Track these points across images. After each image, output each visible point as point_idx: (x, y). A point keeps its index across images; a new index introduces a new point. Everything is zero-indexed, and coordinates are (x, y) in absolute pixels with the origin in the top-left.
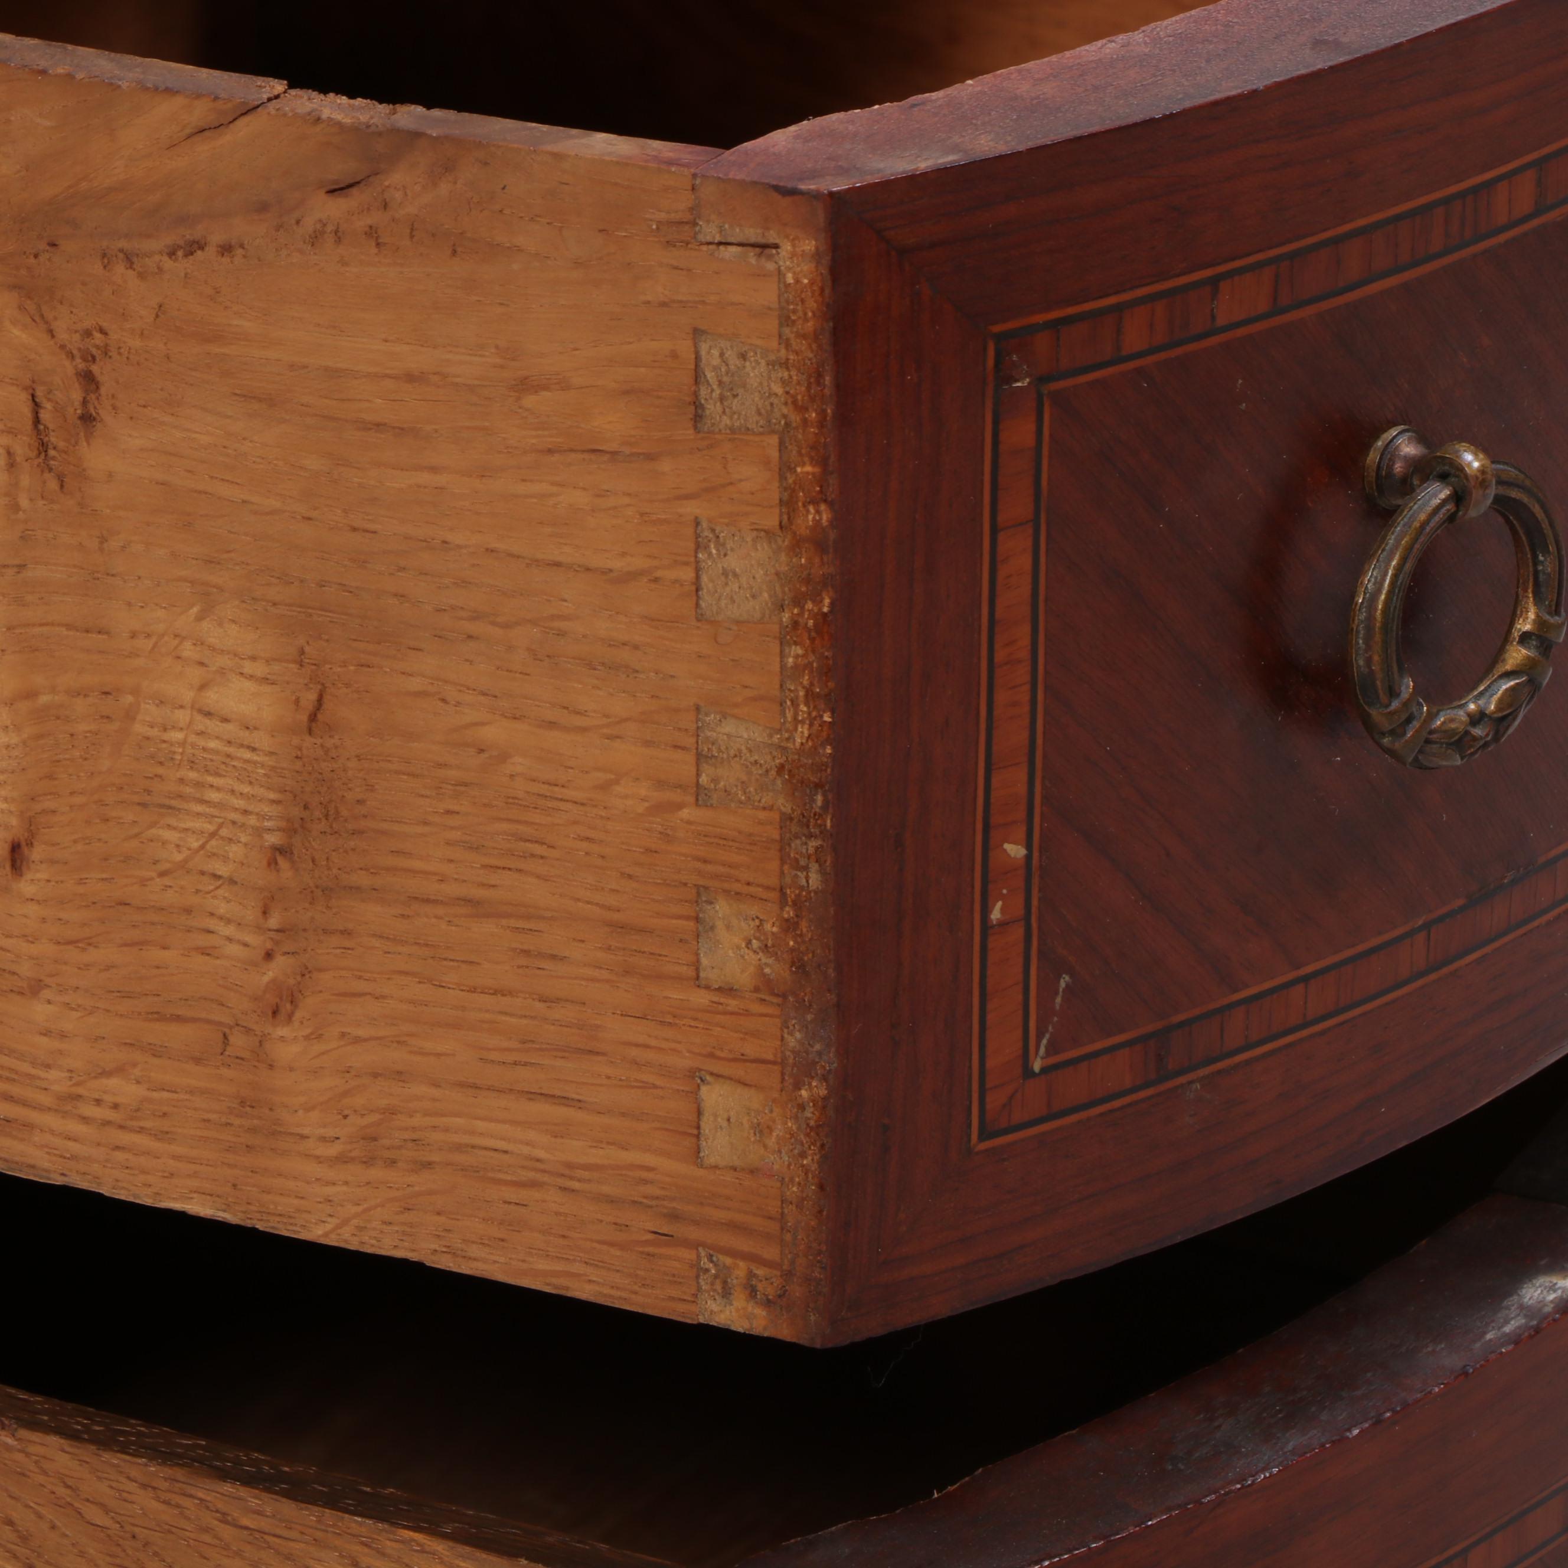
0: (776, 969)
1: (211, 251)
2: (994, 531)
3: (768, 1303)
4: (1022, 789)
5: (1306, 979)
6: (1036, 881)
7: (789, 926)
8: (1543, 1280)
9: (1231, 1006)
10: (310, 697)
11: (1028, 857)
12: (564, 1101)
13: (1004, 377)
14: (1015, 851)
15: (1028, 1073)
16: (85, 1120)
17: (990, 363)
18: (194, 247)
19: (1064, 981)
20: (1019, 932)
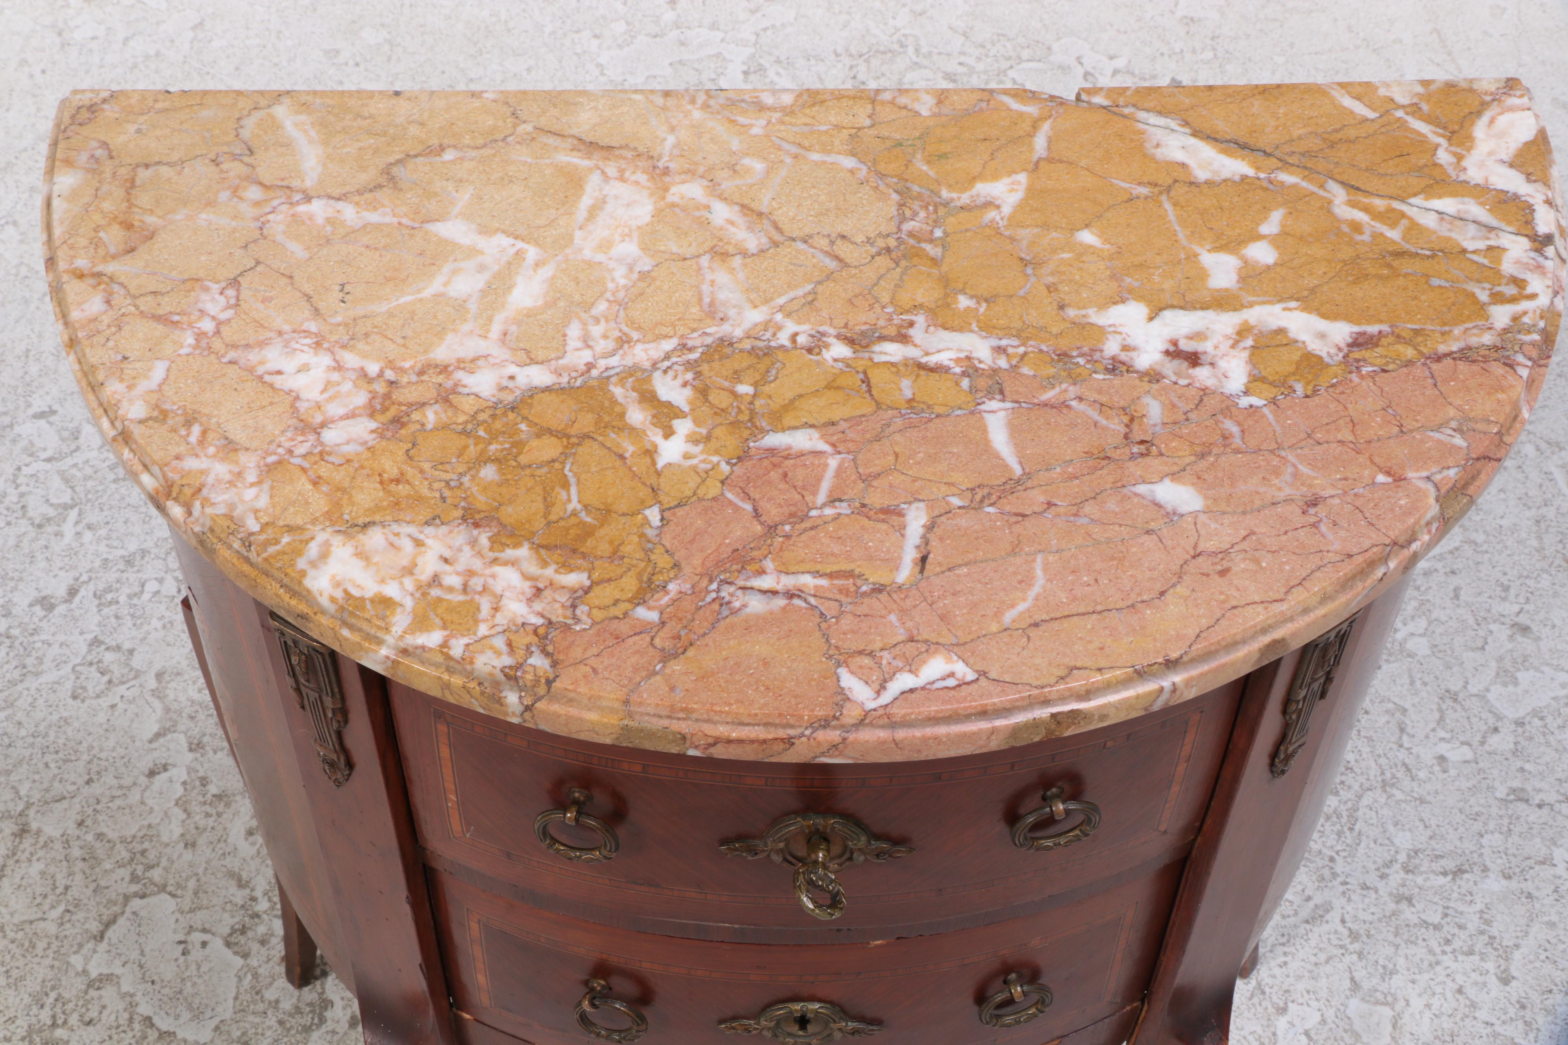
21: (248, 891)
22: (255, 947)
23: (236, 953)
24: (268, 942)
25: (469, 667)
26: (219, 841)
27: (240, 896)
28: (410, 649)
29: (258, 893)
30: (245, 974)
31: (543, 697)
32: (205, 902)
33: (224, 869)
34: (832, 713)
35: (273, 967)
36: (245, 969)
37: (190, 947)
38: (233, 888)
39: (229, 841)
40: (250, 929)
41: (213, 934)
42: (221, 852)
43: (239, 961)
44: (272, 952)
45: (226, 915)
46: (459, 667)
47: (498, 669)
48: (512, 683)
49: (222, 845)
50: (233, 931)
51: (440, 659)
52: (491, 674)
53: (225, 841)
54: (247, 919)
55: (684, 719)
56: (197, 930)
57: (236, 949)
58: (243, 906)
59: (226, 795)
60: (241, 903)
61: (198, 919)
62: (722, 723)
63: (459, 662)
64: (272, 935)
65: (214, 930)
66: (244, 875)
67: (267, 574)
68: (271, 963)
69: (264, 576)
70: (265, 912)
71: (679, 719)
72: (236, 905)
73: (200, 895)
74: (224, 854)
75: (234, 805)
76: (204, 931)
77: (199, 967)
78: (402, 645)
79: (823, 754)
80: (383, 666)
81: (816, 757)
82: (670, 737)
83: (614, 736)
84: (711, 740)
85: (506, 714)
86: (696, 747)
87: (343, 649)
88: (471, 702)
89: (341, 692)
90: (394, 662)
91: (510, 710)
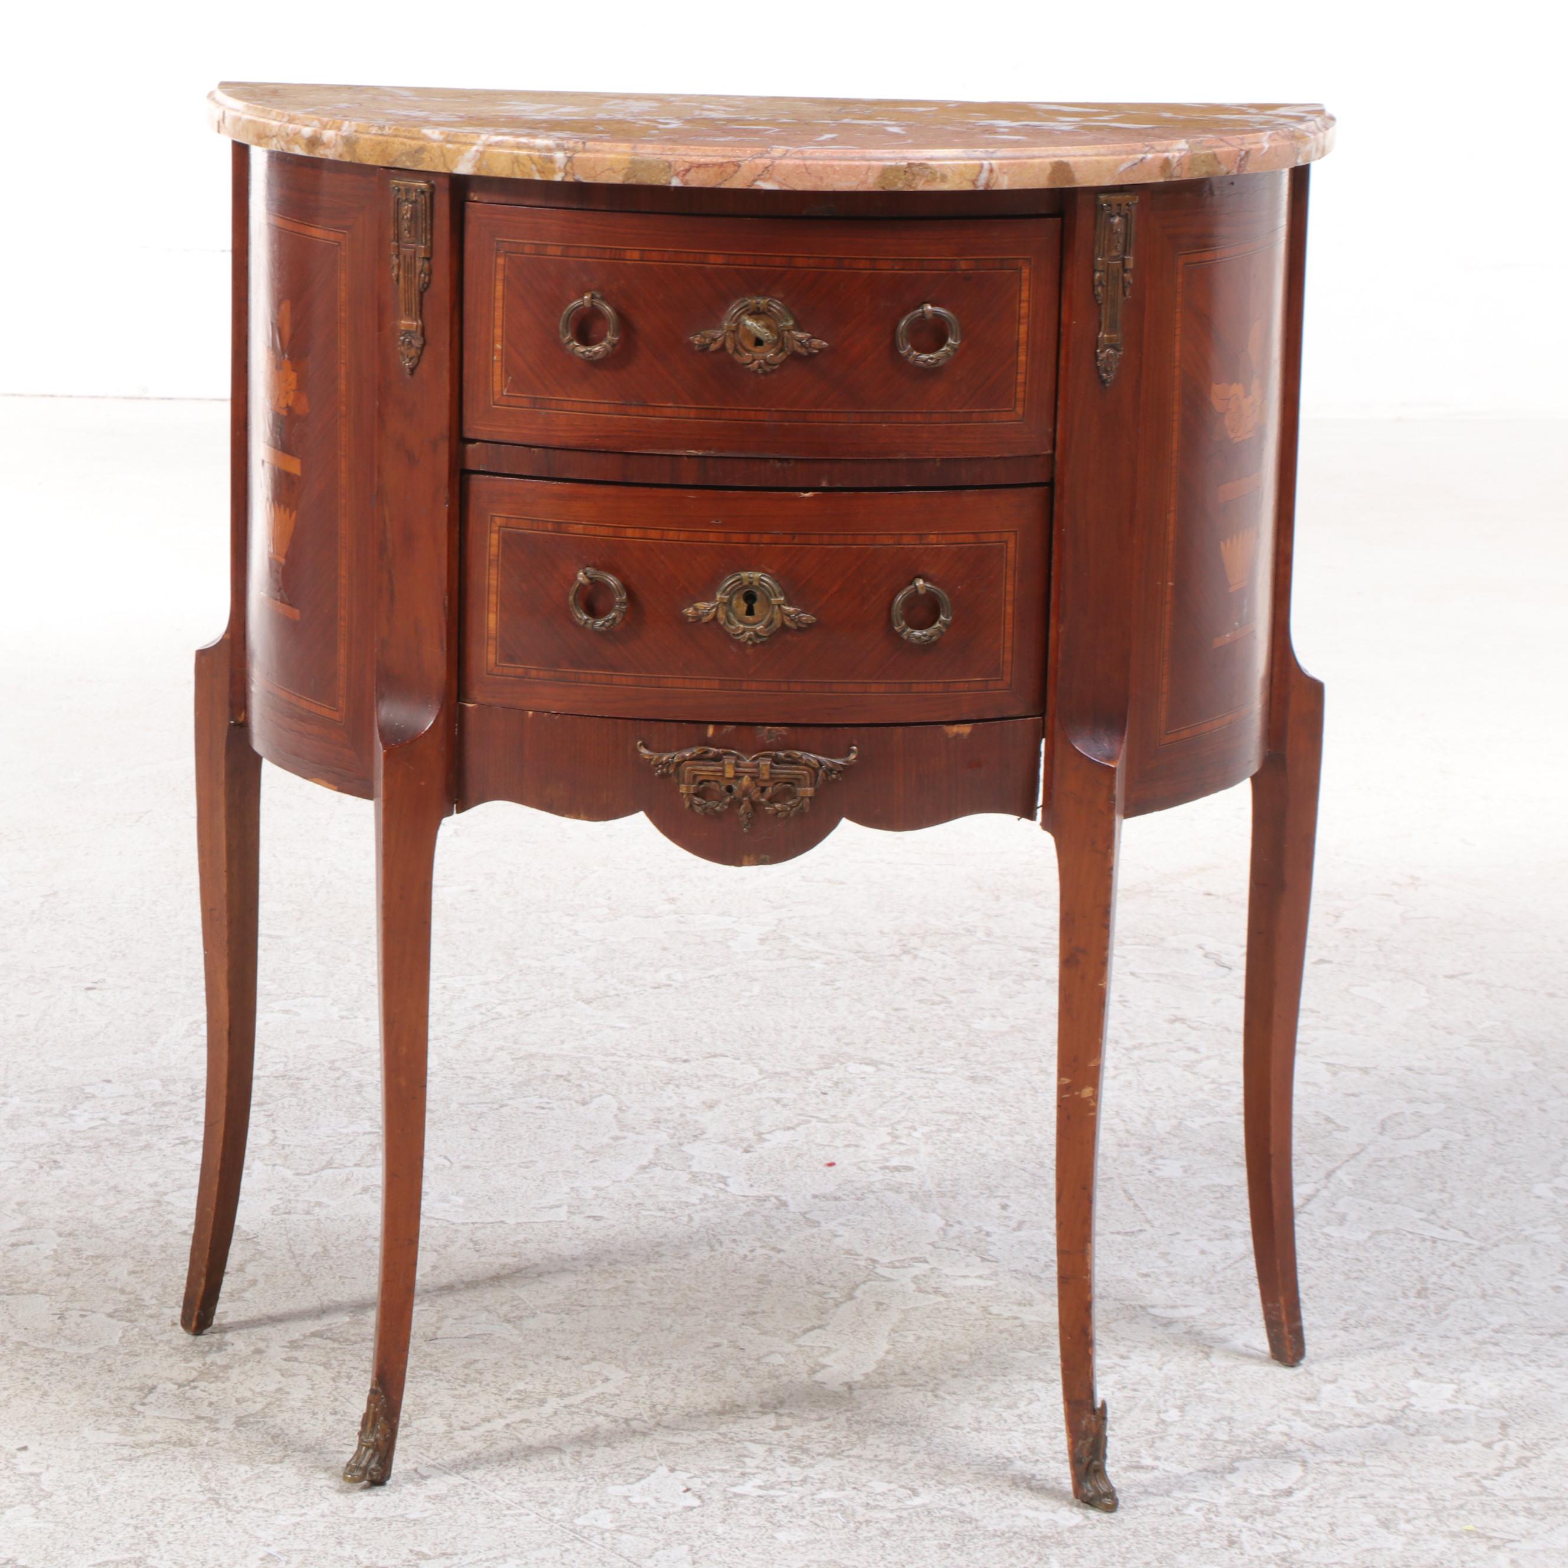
31: (579, 150)
52: (545, 146)
69: (394, 139)
79: (759, 177)
80: (473, 162)
81: (755, 180)
82: (661, 166)
83: (625, 171)
84: (687, 166)
85: (554, 172)
86: (677, 174)
87: (445, 165)
88: (531, 170)
89: (431, 239)
90: (482, 153)
91: (557, 165)
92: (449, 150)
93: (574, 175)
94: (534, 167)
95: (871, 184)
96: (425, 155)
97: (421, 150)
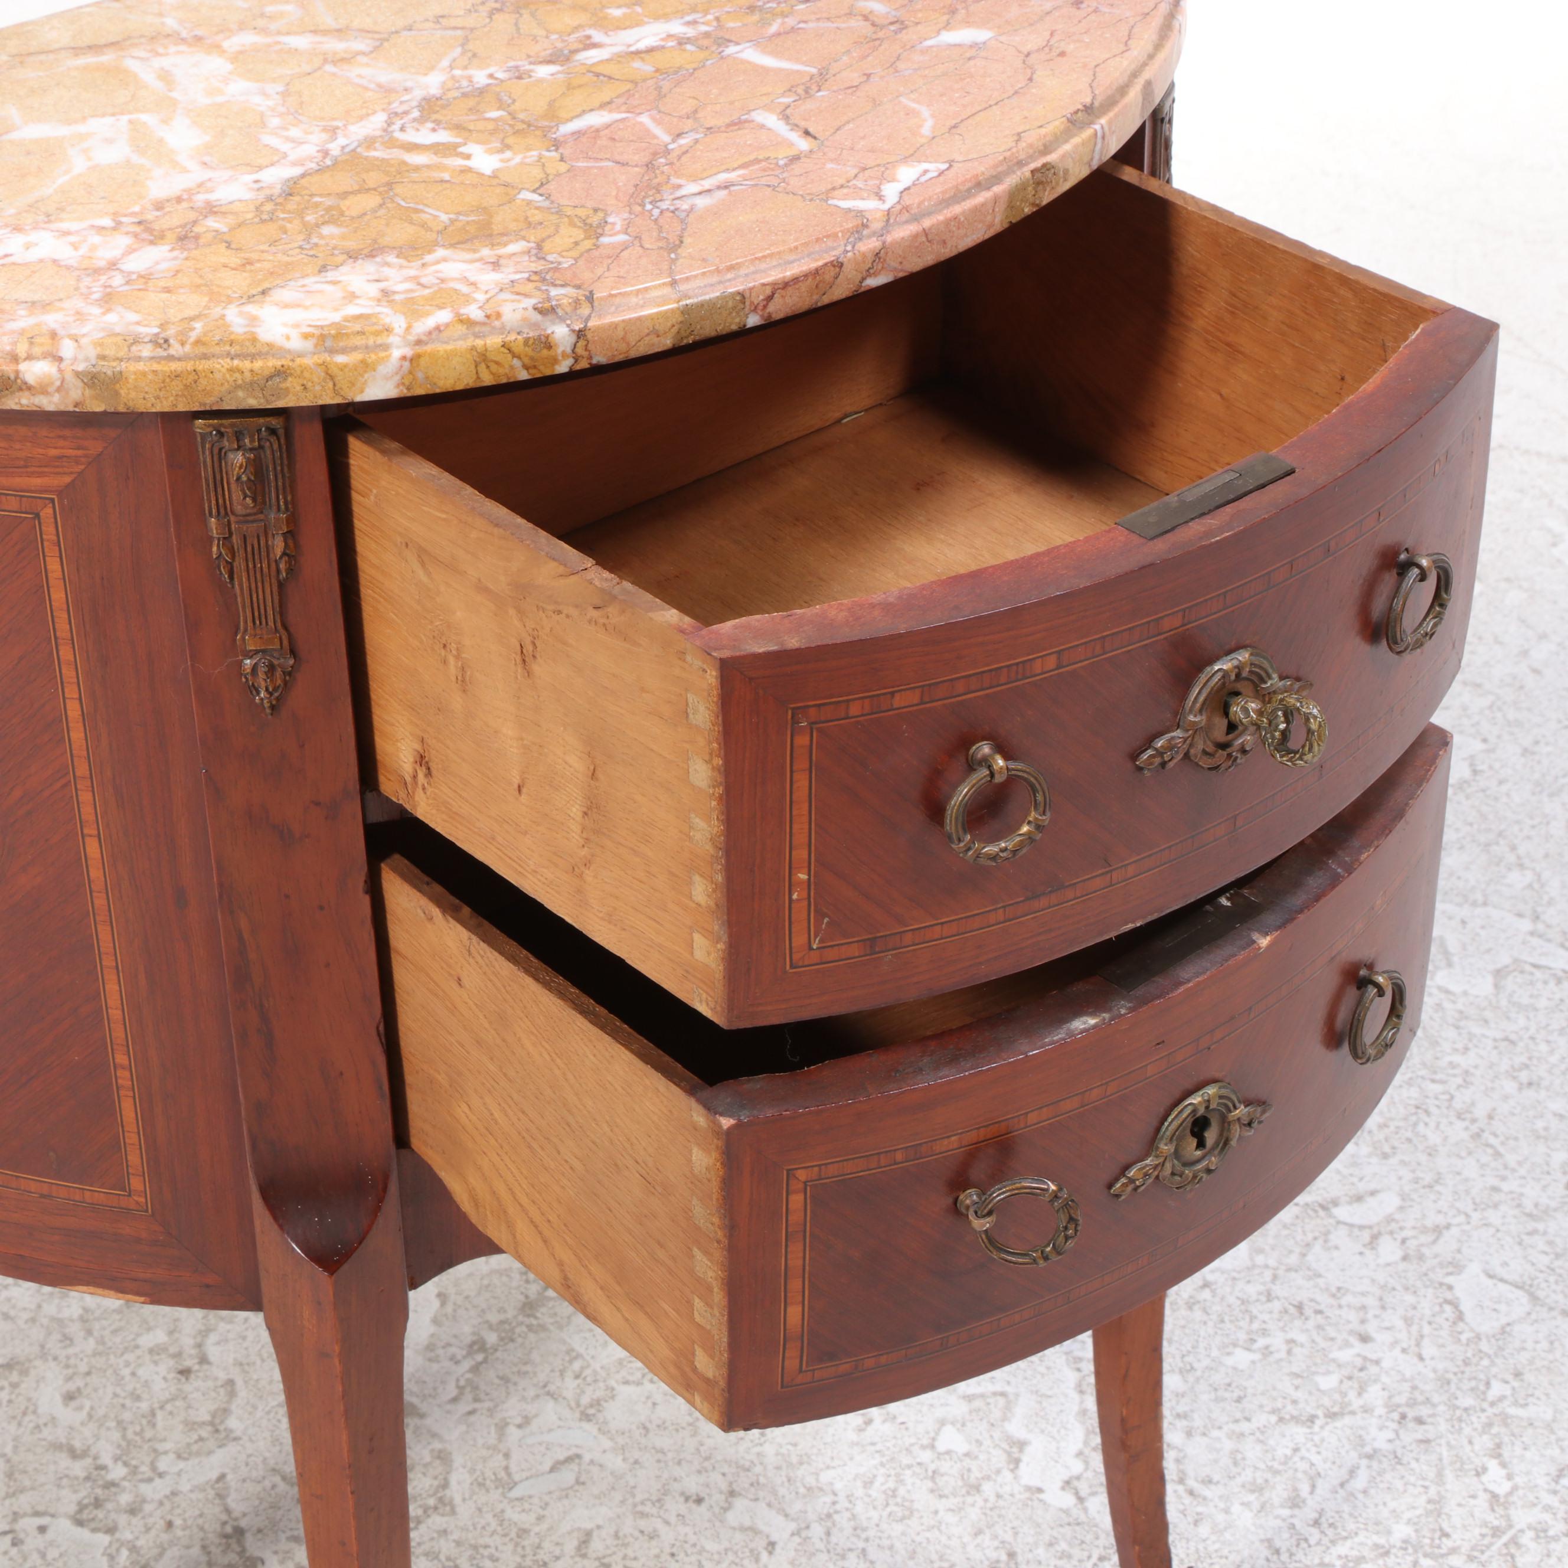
0: (712, 903)
1: (563, 616)
2: (792, 772)
3: (711, 1009)
4: (806, 856)
5: (942, 924)
6: (812, 887)
7: (714, 891)
8: (1084, 1019)
9: (904, 932)
10: (592, 768)
11: (809, 879)
12: (658, 923)
13: (795, 721)
14: (803, 876)
15: (811, 948)
16: (539, 880)
17: (789, 717)
18: (560, 612)
19: (826, 920)
20: (805, 903)
21: (88, 1461)
22: (122, 1519)
23: (94, 1530)
24: (141, 1510)
25: (497, 323)
26: (24, 1414)
27: (79, 1468)
28: (424, 338)
29: (106, 1459)
30: (118, 1550)
31: (589, 316)
32: (27, 1483)
33: (44, 1443)
34: (860, 222)
35: (158, 1536)
36: (115, 1546)
37: (22, 1536)
38: (64, 1461)
39: (40, 1411)
40: (107, 1500)
41: (53, 1516)
42: (32, 1425)
43: (104, 1539)
44: (151, 1521)
45: (65, 1492)
46: (486, 329)
47: (531, 309)
48: (550, 317)
49: (30, 1417)
50: (82, 1507)
51: (461, 329)
52: (525, 319)
53: (34, 1412)
54: (99, 1491)
55: (735, 279)
56: (25, 1515)
57: (93, 1525)
58: (87, 1478)
59: (18, 1363)
60: (82, 1474)
61: (24, 1502)
62: (770, 269)
63: (484, 324)
64: (144, 1501)
65: (52, 1511)
66: (77, 1444)
67: (205, 357)
68: (153, 1532)
69: (203, 361)
70: (124, 1479)
71: (730, 280)
72: (77, 1478)
73: (17, 1475)
74: (37, 1427)
75: (33, 1372)
76: (37, 1514)
77: (43, 1555)
78: (412, 338)
79: (869, 273)
80: (397, 378)
81: (864, 279)
82: (730, 304)
83: (675, 330)
84: (768, 291)
85: (555, 361)
86: (755, 310)
87: (336, 392)
88: (512, 367)
89: (293, 502)
90: (414, 360)
91: (560, 351)
92: (343, 368)
93: (590, 358)
94: (516, 363)
95: (997, 223)
96: (290, 383)
97: (281, 373)
